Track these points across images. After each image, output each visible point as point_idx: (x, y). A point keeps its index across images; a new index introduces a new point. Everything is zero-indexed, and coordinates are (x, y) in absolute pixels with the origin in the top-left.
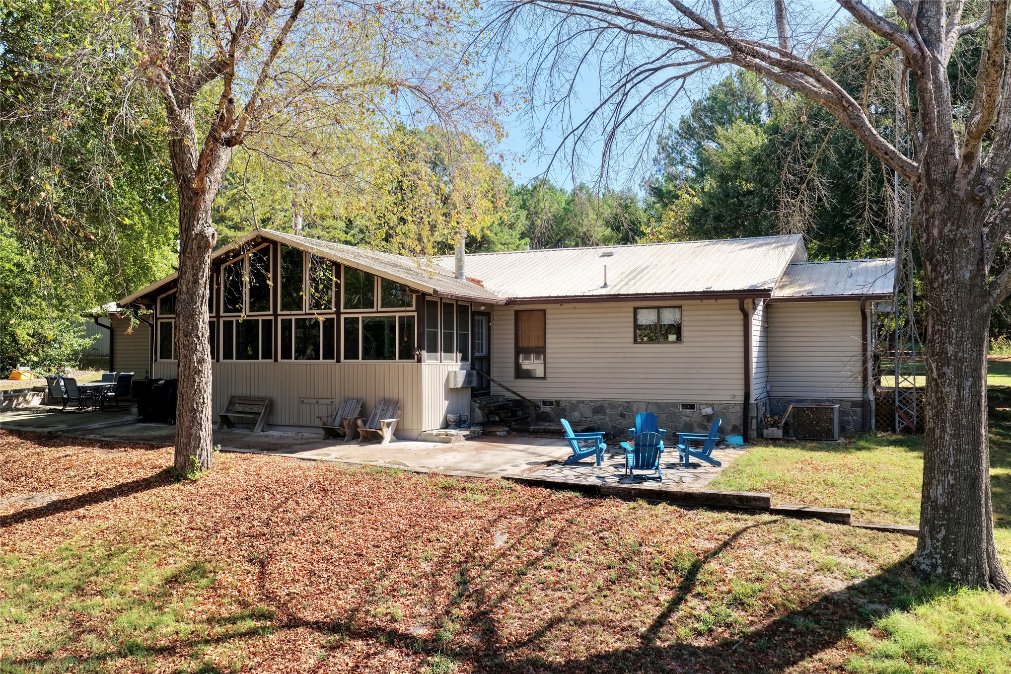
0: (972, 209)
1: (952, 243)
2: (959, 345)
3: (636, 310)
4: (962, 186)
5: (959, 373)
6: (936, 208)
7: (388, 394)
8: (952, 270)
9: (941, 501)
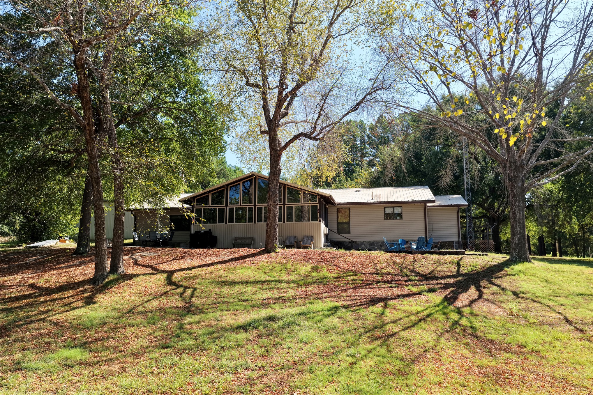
0: (521, 169)
1: (517, 177)
2: (519, 202)
3: (385, 207)
4: (518, 163)
5: (519, 210)
6: (512, 168)
7: (307, 234)
8: (517, 184)
9: (517, 242)
